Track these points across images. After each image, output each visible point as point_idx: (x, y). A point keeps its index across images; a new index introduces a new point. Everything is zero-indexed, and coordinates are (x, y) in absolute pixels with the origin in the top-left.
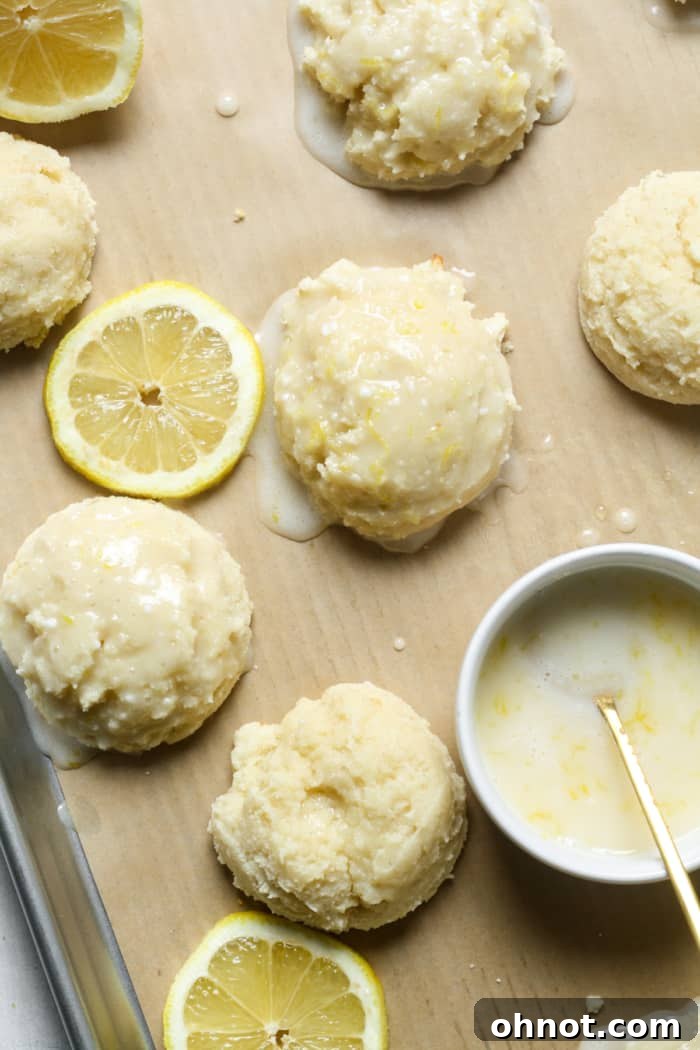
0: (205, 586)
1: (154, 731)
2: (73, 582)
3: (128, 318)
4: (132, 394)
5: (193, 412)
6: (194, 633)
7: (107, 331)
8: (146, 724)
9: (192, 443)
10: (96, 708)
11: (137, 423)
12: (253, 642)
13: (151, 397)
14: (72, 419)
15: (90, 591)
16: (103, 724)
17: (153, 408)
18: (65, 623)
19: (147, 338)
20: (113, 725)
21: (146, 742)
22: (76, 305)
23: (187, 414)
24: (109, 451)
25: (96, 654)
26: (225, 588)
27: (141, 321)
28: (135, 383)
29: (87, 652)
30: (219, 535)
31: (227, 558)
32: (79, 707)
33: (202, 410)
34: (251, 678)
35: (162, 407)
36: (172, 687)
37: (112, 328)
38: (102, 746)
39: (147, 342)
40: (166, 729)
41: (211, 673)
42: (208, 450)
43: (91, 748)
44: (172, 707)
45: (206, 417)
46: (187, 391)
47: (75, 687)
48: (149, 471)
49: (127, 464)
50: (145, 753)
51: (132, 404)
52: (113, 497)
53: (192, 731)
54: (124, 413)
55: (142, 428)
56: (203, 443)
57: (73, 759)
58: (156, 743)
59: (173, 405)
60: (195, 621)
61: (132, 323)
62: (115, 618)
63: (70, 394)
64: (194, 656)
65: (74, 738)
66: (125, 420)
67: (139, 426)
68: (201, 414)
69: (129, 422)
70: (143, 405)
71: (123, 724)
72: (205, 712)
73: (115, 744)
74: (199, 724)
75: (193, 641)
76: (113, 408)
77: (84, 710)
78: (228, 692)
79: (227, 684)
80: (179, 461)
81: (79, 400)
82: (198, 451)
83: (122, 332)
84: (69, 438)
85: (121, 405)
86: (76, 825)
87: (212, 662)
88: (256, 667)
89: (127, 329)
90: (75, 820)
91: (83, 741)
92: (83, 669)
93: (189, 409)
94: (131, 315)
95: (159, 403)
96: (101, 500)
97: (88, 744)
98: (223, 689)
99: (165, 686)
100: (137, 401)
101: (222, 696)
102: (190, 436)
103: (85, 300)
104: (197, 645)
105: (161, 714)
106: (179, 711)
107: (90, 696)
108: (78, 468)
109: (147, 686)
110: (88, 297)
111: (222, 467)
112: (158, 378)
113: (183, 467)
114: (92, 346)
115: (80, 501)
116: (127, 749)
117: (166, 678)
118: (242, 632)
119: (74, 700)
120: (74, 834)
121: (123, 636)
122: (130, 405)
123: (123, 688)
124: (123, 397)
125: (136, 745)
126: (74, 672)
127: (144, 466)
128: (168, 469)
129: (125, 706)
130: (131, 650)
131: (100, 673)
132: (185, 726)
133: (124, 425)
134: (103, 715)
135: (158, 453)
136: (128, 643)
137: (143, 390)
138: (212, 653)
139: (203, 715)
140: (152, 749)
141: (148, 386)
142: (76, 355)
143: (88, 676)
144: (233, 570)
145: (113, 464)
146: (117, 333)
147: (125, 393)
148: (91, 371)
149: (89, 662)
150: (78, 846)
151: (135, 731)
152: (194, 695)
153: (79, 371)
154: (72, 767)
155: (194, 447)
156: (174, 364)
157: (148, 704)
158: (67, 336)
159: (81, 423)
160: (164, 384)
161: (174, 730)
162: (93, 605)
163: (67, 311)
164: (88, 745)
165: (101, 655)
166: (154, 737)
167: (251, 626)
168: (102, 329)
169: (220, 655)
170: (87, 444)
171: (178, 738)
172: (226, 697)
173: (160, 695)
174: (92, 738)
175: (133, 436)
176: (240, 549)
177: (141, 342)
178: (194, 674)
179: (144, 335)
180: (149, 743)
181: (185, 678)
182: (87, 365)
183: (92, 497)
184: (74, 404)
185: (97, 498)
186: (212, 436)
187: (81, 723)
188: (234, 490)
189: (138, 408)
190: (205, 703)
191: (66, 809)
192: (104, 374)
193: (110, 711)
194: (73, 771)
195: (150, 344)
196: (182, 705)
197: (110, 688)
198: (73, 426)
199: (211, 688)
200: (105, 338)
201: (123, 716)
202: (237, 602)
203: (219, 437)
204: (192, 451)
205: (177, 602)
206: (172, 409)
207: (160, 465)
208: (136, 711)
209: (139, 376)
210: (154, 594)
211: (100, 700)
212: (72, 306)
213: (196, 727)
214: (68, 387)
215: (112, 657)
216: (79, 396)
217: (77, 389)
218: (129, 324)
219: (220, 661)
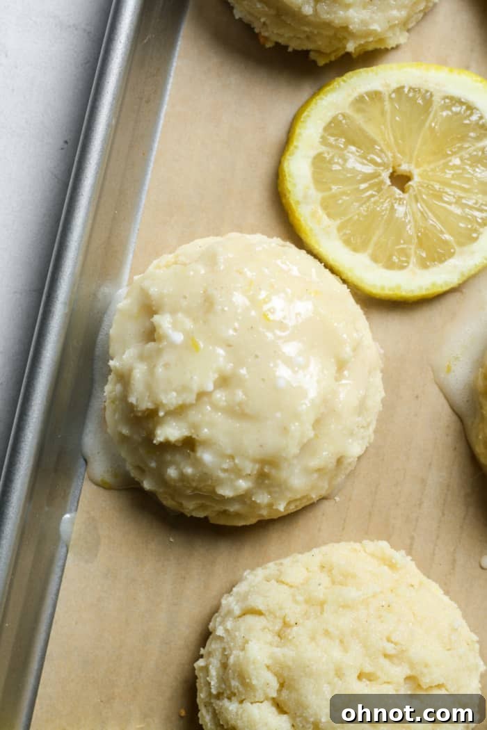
0: (346, 393)
1: (208, 503)
2: (223, 310)
3: (427, 91)
4: (384, 165)
5: (432, 220)
6: (311, 434)
7: (399, 90)
8: (205, 491)
9: (413, 247)
10: (167, 446)
11: (373, 196)
12: (351, 475)
13: (400, 180)
14: (313, 153)
15: (235, 330)
16: (163, 465)
17: (397, 191)
18: (191, 344)
19: (432, 122)
20: (172, 472)
21: (191, 508)
22: (383, 47)
23: (425, 218)
24: (330, 206)
25: (201, 395)
26: (361, 408)
27: (437, 100)
28: (394, 157)
29: (196, 388)
30: (382, 351)
31: (377, 379)
32: (150, 435)
33: (443, 223)
34: (326, 505)
35: (406, 196)
36: (255, 472)
37: (406, 90)
38: (147, 485)
39: (430, 126)
40: (218, 508)
41: (298, 482)
42: (424, 265)
43: (133, 479)
44: (241, 492)
45: (442, 232)
46: (439, 196)
47: (161, 414)
48: (355, 250)
49: (339, 229)
50: (182, 515)
51: (380, 175)
52: (303, 252)
53: (241, 523)
54: (367, 177)
55: (375, 203)
56: (424, 255)
57: (108, 478)
58: (201, 515)
59: (417, 201)
60: (317, 423)
61: (428, 99)
62: (243, 371)
63: (326, 129)
64: (296, 457)
65: (124, 460)
66: (363, 186)
67: (373, 199)
68: (439, 226)
69: (366, 190)
70: (388, 182)
71: (183, 477)
72: (265, 513)
73: (160, 490)
74: (253, 521)
75: (305, 441)
76: (359, 167)
77: (155, 442)
78: (300, 508)
79: (305, 501)
80: (391, 256)
81: (332, 140)
82: (413, 259)
83: (413, 100)
84: (298, 170)
85: (369, 169)
86: (72, 543)
87: (308, 471)
88: (337, 499)
89: (420, 101)
90: (74, 536)
91: (129, 467)
92: (180, 402)
93: (430, 214)
94: (432, 90)
95: (403, 190)
96: (292, 249)
97: (134, 473)
98: (298, 503)
99: (250, 468)
100: (385, 176)
101: (292, 508)
102: (415, 241)
103: (392, 48)
104: (307, 448)
105: (226, 492)
106: (243, 498)
107: (169, 432)
108: (289, 204)
109: (232, 457)
110: (397, 47)
111: (427, 289)
112: (418, 166)
113: (390, 265)
114: (375, 96)
115: (270, 236)
116: (168, 502)
117: (255, 461)
118: (350, 460)
119: (151, 426)
120: (64, 550)
121: (240, 395)
122: (376, 175)
123: (206, 444)
124: (375, 163)
125: (181, 504)
126: (170, 399)
127: (355, 242)
128: (375, 259)
129: (197, 463)
130: (238, 412)
131: (194, 415)
132: (238, 515)
133: (358, 190)
134: (168, 457)
135: (374, 239)
136: (240, 404)
137: (397, 168)
138: (314, 463)
139: (262, 516)
140: (192, 517)
141: (404, 168)
142: (355, 95)
143: (179, 412)
144: (378, 393)
145: (326, 220)
146: (409, 99)
147: (379, 160)
148: (359, 119)
149: (191, 398)
150: (60, 563)
151: (189, 492)
152: (270, 493)
153: (349, 111)
154: (103, 485)
155: (412, 252)
156: (442, 161)
157: (222, 475)
158: (358, 71)
159: (319, 163)
160: (420, 175)
161: (225, 512)
162: (230, 346)
163: (370, 48)
164: (132, 475)
165: (205, 399)
166: (203, 507)
167: (359, 458)
168: (395, 86)
169: (319, 470)
170: (312, 185)
171: (222, 522)
172: (295, 510)
173: (237, 472)
174: (142, 470)
175: (361, 206)
176: (392, 378)
177: (424, 121)
178: (283, 474)
179: (431, 116)
180: (193, 510)
181: (273, 472)
182: (359, 110)
183: (284, 239)
184: (324, 141)
185: (288, 243)
186: (436, 254)
187: (142, 451)
188: (420, 318)
189: (382, 182)
190: (274, 507)
191: (72, 521)
192: (371, 130)
193: (178, 458)
194: (101, 491)
195: (432, 129)
196: (252, 495)
197: (194, 436)
198: (310, 160)
199: (290, 496)
200: (393, 95)
201: (189, 471)
202: (363, 427)
203: (441, 259)
204: (408, 256)
205: (312, 394)
206: (414, 205)
207: (370, 251)
208: (206, 474)
209: (402, 153)
210: (295, 372)
211: (176, 441)
212: (378, 46)
213: (248, 523)
214: (328, 120)
215: (216, 408)
216: (332, 135)
217: (335, 127)
218: (424, 98)
219: (316, 475)
